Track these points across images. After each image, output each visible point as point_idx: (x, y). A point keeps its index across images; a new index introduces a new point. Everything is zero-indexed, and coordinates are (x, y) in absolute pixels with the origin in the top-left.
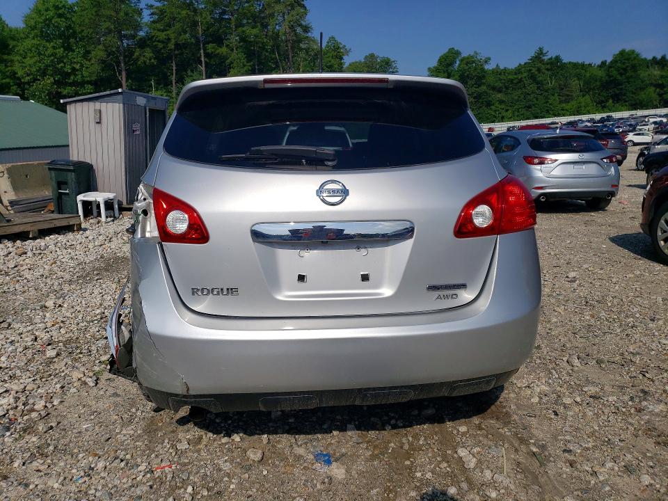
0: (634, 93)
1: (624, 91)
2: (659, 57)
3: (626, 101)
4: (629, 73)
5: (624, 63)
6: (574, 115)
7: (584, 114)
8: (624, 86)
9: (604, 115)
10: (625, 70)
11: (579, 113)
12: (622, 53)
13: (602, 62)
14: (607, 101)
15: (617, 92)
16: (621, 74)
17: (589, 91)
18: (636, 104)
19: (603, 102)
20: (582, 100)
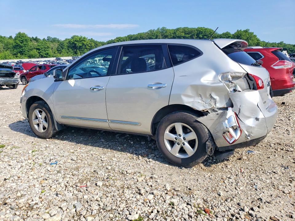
0: (29, 51)
1: (24, 50)
2: (35, 37)
3: (26, 55)
4: (25, 43)
5: (21, 38)
6: (4, 59)
7: (8, 59)
8: (23, 48)
9: (19, 60)
10: (22, 41)
11: (6, 59)
12: (19, 33)
13: (10, 37)
14: (17, 54)
15: (21, 50)
16: (21, 43)
17: (8, 49)
18: (30, 56)
19: (15, 54)
20: (6, 52)
